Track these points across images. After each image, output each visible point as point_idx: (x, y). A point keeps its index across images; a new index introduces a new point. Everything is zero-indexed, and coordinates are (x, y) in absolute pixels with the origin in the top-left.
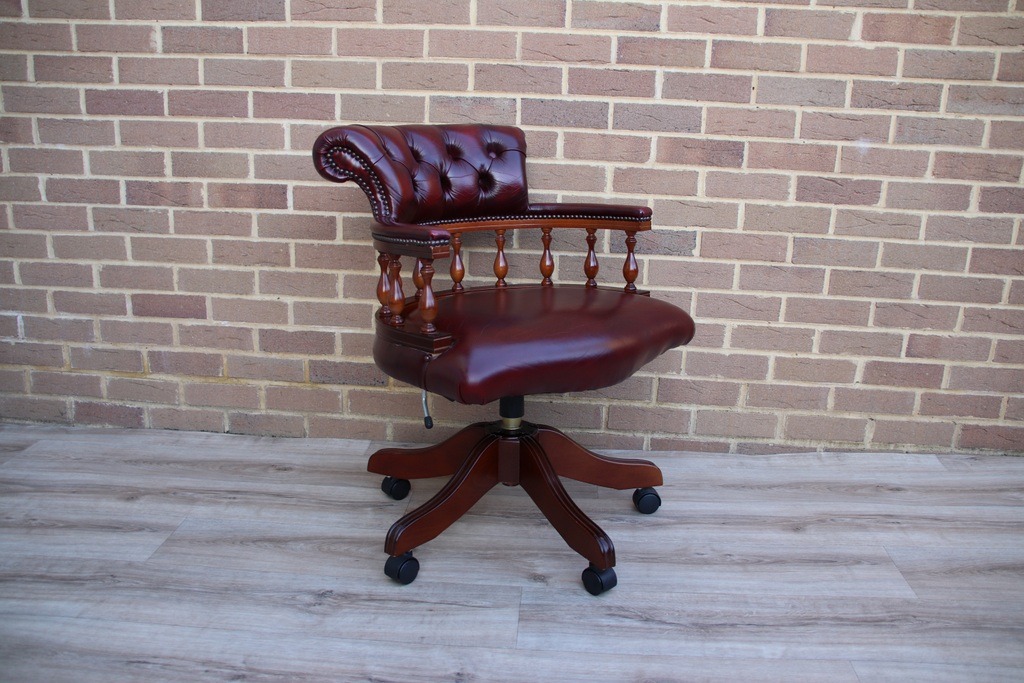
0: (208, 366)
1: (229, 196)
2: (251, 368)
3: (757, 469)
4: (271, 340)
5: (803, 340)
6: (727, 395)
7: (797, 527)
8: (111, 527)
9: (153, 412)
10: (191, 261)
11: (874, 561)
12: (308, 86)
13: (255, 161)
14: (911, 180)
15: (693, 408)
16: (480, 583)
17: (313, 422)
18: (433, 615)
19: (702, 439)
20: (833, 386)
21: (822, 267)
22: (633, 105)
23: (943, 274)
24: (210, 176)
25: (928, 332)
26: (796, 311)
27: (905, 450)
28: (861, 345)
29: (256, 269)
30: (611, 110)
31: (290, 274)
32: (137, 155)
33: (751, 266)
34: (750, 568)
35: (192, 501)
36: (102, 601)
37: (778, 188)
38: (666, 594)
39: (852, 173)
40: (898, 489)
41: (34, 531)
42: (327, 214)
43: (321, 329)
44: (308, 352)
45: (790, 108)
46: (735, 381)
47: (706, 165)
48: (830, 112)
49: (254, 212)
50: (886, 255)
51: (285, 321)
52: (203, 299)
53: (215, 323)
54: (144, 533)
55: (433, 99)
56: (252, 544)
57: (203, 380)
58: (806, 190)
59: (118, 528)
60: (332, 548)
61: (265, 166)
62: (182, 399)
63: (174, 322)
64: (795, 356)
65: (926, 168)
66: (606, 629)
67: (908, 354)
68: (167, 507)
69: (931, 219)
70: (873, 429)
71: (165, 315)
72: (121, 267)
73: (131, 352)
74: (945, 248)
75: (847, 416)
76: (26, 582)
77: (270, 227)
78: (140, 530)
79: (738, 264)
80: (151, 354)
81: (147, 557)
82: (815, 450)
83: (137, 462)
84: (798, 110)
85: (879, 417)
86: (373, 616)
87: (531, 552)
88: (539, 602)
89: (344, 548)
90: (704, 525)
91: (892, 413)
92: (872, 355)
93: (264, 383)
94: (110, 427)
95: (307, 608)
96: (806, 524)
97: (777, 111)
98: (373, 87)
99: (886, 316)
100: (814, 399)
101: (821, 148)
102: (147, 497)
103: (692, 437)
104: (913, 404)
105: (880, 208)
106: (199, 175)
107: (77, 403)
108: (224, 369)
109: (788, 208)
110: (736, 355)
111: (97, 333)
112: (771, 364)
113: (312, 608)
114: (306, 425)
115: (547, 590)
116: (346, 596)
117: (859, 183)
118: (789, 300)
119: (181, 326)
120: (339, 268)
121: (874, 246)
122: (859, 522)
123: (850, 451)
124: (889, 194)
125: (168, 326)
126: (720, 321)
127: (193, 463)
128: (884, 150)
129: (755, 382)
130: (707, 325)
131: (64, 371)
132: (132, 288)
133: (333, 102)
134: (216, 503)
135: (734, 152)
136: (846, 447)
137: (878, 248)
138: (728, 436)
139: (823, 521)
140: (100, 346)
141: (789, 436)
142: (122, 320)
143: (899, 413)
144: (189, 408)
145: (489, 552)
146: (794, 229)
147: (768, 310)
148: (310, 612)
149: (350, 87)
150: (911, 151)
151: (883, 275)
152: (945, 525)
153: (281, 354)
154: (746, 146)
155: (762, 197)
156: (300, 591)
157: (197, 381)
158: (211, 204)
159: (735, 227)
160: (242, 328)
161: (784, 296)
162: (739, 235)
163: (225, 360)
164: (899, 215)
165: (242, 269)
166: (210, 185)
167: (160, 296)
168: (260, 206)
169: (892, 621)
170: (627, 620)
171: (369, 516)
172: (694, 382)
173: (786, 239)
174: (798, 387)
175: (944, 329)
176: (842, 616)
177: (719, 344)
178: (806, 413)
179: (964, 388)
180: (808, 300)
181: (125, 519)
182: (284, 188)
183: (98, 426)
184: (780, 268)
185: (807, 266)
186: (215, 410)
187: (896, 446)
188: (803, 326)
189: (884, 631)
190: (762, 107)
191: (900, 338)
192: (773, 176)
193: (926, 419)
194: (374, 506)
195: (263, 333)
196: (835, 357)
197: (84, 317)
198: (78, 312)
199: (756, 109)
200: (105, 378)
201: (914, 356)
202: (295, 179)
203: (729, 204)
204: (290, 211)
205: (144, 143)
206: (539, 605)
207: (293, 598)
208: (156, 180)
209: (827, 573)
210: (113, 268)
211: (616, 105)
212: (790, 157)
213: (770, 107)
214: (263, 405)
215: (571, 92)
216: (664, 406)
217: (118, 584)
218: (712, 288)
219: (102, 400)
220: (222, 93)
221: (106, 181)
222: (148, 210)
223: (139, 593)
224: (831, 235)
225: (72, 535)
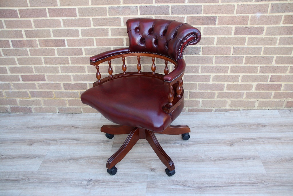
0: (49, 95)
1: (46, 43)
2: (62, 94)
3: (221, 118)
4: (67, 87)
5: (236, 78)
6: (212, 95)
7: (231, 144)
8: (26, 157)
9: (35, 109)
10: (38, 64)
11: (255, 158)
12: (66, 5)
13: (52, 32)
14: (275, 26)
15: (201, 100)
16: (135, 173)
17: (84, 109)
18: (122, 187)
19: (204, 108)
20: (245, 92)
21: (243, 56)
22: (178, 6)
23: (284, 56)
24: (38, 37)
25: (278, 74)
26: (233, 70)
27: (268, 109)
28: (255, 79)
29: (59, 65)
30: (170, 8)
31: (70, 67)
32: (13, 31)
33: (219, 57)
34: (216, 162)
35: (49, 144)
36: (25, 189)
37: (228, 31)
38: (190, 175)
39: (254, 24)
40: (264, 126)
41: (3, 161)
42: (79, 47)
43: (82, 82)
44: (79, 89)
45: (233, 3)
46: (214, 91)
47: (203, 25)
48: (247, 4)
49: (55, 48)
50: (264, 51)
51: (71, 81)
52: (44, 75)
53: (49, 82)
54: (36, 159)
55: (109, 8)
56: (68, 161)
57: (48, 99)
58: (238, 31)
59: (28, 157)
60: (92, 161)
61: (56, 33)
62: (43, 104)
63: (36, 83)
64: (233, 83)
65: (280, 21)
66: (172, 190)
67: (270, 81)
68: (42, 147)
69: (281, 38)
70: (258, 103)
71: (33, 81)
72: (15, 67)
73: (24, 92)
74: (285, 47)
75: (250, 100)
76: (3, 182)
77: (60, 52)
78: (35, 158)
79: (214, 56)
80: (31, 92)
81: (37, 169)
82: (239, 110)
83: (31, 128)
84: (236, 4)
85: (260, 100)
86: (104, 189)
87: (150, 159)
88: (153, 180)
89: (95, 161)
90: (203, 145)
91: (264, 98)
92: (258, 82)
93: (67, 99)
94: (22, 113)
95: (85, 187)
96: (234, 143)
97: (228, 5)
98: (88, 5)
99: (263, 70)
100: (239, 95)
101: (243, 17)
102: (36, 143)
103: (200, 107)
104: (271, 96)
105: (263, 36)
106: (35, 37)
107: (10, 107)
108: (54, 95)
109: (231, 38)
110: (214, 84)
111: (12, 87)
112: (226, 86)
113: (87, 187)
114: (82, 110)
115: (155, 175)
116: (96, 181)
117: (256, 28)
118: (231, 67)
119: (38, 84)
120: (85, 64)
121: (261, 48)
122: (251, 141)
123: (250, 110)
124: (267, 31)
125: (34, 84)
126: (209, 74)
127: (48, 127)
128: (266, 16)
129: (220, 91)
130: (205, 75)
131: (4, 98)
132: (20, 73)
133: (76, 11)
134: (56, 144)
135: (213, 20)
136: (249, 109)
137: (262, 49)
138: (212, 107)
139: (239, 141)
140: (14, 91)
141: (231, 106)
142: (19, 83)
143: (266, 98)
144: (45, 107)
145: (138, 160)
146: (234, 44)
147: (225, 70)
148: (86, 188)
149: (80, 5)
150: (276, 16)
151: (263, 57)
152: (278, 141)
153: (71, 90)
154: (217, 18)
155: (222, 34)
156: (83, 180)
157: (46, 99)
158: (41, 46)
159: (214, 44)
160: (58, 83)
161: (230, 65)
162: (215, 47)
163: (54, 93)
164: (270, 38)
165: (54, 66)
166: (39, 40)
167: (30, 75)
168: (57, 46)
169: (258, 183)
170: (179, 186)
171: (102, 147)
172: (201, 92)
173: (231, 48)
174: (234, 92)
175: (283, 73)
176: (242, 182)
177: (209, 80)
178: (236, 100)
179: (288, 90)
180: (238, 66)
181: (30, 153)
182: (64, 40)
183: (19, 113)
184: (229, 57)
185: (237, 56)
186: (53, 107)
187: (265, 108)
188: (236, 74)
189: (255, 187)
190: (223, 4)
191: (268, 76)
192: (226, 27)
193: (275, 100)
194: (104, 142)
195: (64, 85)
196: (246, 83)
197: (7, 83)
198: (5, 81)
199: (221, 5)
200: (18, 100)
201: (272, 82)
202: (67, 37)
203: (211, 37)
204: (67, 47)
205: (14, 28)
206: (153, 181)
207: (81, 183)
208: (21, 39)
209: (239, 163)
210: (13, 67)
211: (172, 6)
212: (233, 21)
213: (226, 4)
214: (68, 105)
215: (156, 3)
216: (192, 99)
217: (30, 181)
218: (206, 64)
219: (18, 106)
220: (37, 9)
221: (4, 40)
222: (20, 49)
223: (36, 184)
224: (246, 45)
225: (15, 161)
